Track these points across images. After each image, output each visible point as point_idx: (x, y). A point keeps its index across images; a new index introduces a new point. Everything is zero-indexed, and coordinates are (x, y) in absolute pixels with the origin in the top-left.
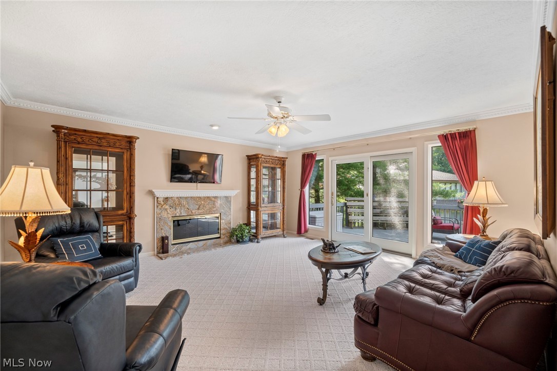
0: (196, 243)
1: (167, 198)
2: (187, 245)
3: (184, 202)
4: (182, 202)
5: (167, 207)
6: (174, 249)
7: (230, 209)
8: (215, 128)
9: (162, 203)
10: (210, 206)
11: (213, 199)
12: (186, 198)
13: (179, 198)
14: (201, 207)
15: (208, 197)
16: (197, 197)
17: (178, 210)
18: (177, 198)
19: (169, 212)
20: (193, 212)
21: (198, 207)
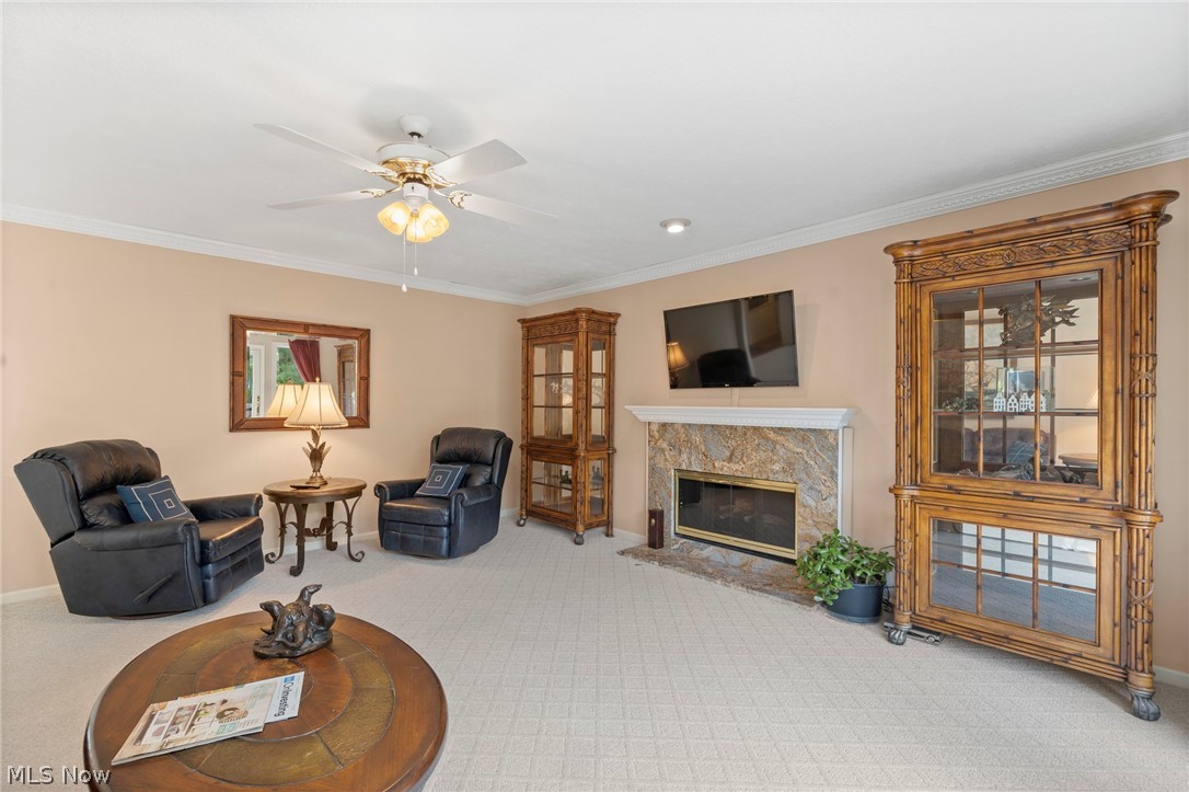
0: (723, 550)
1: (664, 426)
2: (701, 549)
3: (697, 439)
4: (693, 437)
5: (665, 445)
6: (676, 546)
7: (833, 475)
8: (675, 229)
9: (656, 434)
10: (763, 455)
11: (772, 435)
12: (702, 427)
13: (688, 426)
14: (738, 453)
15: (756, 429)
16: (727, 427)
17: (685, 456)
18: (683, 425)
19: (668, 456)
20: (716, 465)
21: (728, 453)
